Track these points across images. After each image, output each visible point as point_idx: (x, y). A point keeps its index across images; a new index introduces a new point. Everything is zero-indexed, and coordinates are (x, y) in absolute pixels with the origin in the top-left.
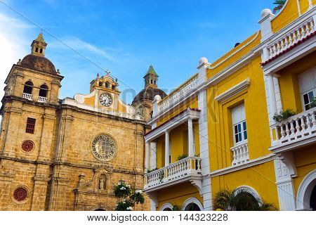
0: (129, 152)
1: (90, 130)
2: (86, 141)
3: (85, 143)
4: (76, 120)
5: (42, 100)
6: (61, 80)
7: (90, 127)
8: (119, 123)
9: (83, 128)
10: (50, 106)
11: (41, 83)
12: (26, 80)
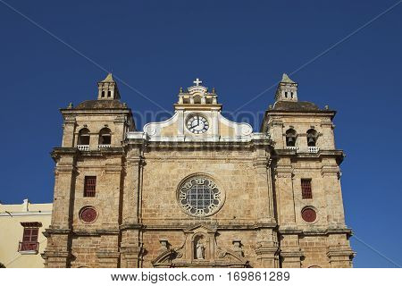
0: (246, 197)
1: (174, 172)
2: (168, 189)
3: (166, 193)
4: (148, 161)
7: (172, 168)
9: (162, 172)
11: (100, 126)
12: (81, 127)
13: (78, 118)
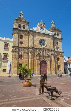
0: (50, 44)
1: (38, 38)
2: (38, 41)
3: (37, 41)
4: (34, 35)
5: (24, 30)
6: (29, 24)
7: (38, 37)
8: (46, 36)
10: (26, 31)
11: (23, 25)
12: (19, 24)
13: (19, 22)
